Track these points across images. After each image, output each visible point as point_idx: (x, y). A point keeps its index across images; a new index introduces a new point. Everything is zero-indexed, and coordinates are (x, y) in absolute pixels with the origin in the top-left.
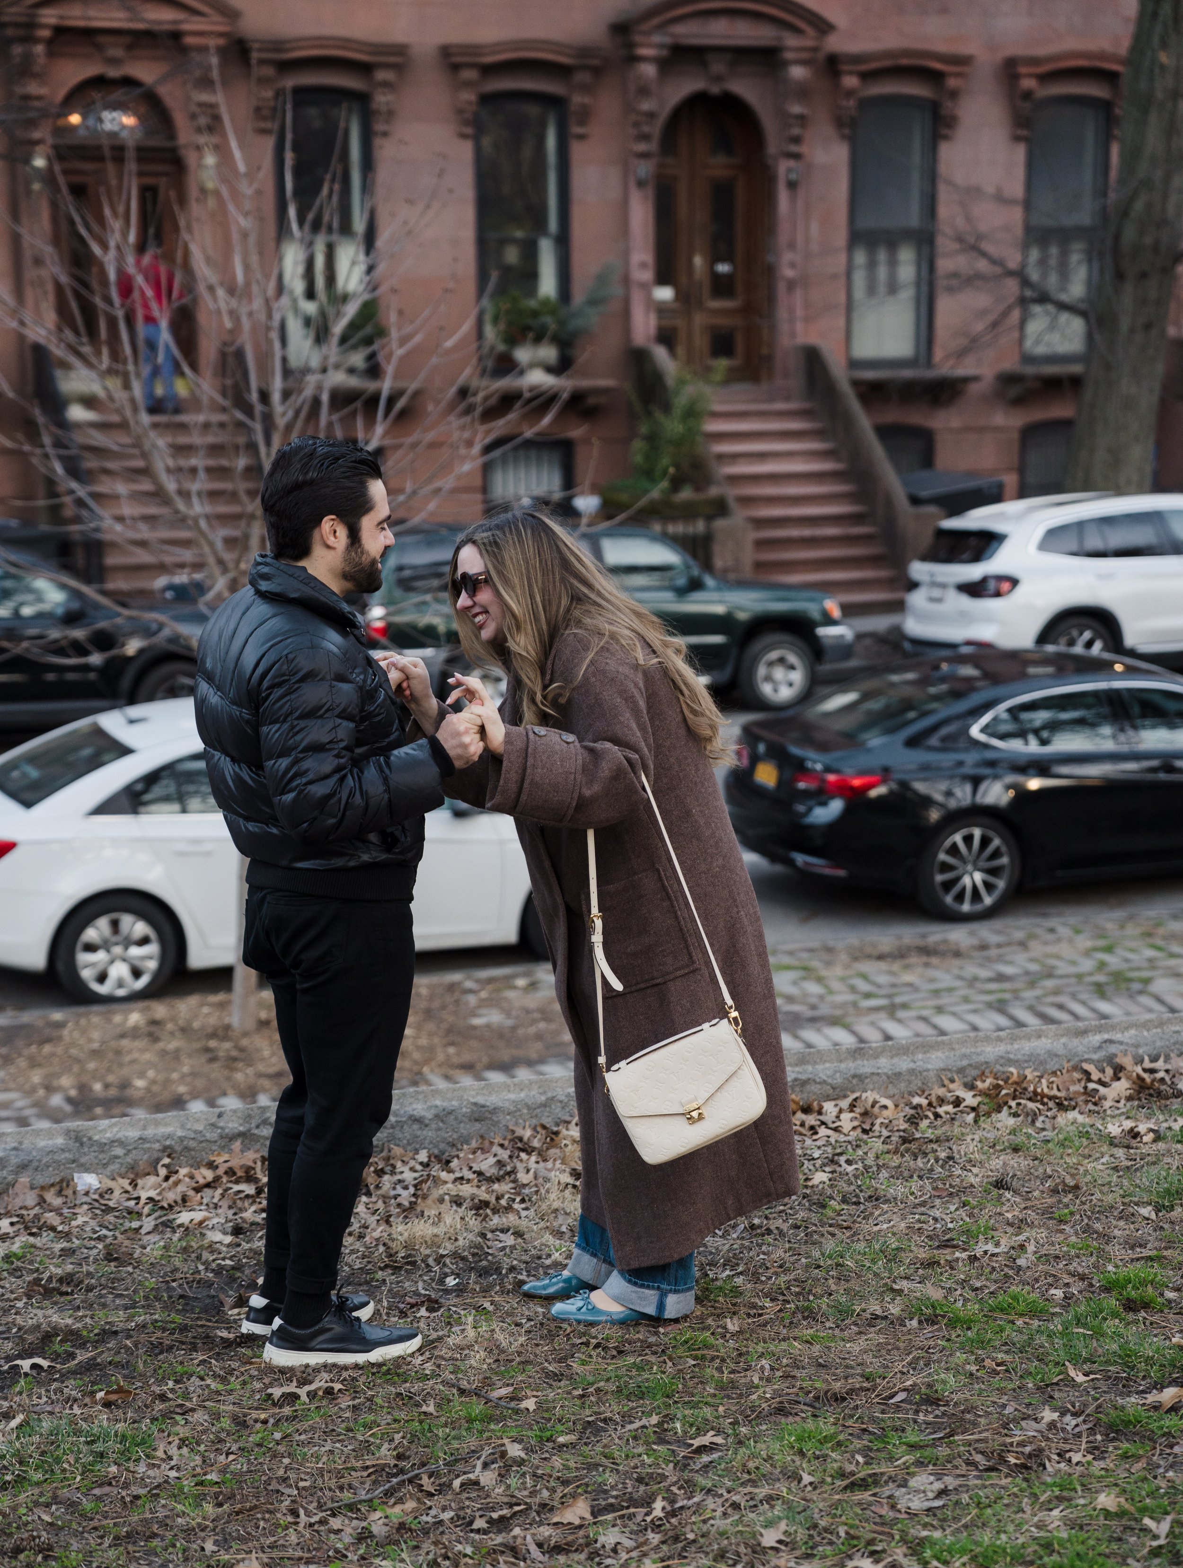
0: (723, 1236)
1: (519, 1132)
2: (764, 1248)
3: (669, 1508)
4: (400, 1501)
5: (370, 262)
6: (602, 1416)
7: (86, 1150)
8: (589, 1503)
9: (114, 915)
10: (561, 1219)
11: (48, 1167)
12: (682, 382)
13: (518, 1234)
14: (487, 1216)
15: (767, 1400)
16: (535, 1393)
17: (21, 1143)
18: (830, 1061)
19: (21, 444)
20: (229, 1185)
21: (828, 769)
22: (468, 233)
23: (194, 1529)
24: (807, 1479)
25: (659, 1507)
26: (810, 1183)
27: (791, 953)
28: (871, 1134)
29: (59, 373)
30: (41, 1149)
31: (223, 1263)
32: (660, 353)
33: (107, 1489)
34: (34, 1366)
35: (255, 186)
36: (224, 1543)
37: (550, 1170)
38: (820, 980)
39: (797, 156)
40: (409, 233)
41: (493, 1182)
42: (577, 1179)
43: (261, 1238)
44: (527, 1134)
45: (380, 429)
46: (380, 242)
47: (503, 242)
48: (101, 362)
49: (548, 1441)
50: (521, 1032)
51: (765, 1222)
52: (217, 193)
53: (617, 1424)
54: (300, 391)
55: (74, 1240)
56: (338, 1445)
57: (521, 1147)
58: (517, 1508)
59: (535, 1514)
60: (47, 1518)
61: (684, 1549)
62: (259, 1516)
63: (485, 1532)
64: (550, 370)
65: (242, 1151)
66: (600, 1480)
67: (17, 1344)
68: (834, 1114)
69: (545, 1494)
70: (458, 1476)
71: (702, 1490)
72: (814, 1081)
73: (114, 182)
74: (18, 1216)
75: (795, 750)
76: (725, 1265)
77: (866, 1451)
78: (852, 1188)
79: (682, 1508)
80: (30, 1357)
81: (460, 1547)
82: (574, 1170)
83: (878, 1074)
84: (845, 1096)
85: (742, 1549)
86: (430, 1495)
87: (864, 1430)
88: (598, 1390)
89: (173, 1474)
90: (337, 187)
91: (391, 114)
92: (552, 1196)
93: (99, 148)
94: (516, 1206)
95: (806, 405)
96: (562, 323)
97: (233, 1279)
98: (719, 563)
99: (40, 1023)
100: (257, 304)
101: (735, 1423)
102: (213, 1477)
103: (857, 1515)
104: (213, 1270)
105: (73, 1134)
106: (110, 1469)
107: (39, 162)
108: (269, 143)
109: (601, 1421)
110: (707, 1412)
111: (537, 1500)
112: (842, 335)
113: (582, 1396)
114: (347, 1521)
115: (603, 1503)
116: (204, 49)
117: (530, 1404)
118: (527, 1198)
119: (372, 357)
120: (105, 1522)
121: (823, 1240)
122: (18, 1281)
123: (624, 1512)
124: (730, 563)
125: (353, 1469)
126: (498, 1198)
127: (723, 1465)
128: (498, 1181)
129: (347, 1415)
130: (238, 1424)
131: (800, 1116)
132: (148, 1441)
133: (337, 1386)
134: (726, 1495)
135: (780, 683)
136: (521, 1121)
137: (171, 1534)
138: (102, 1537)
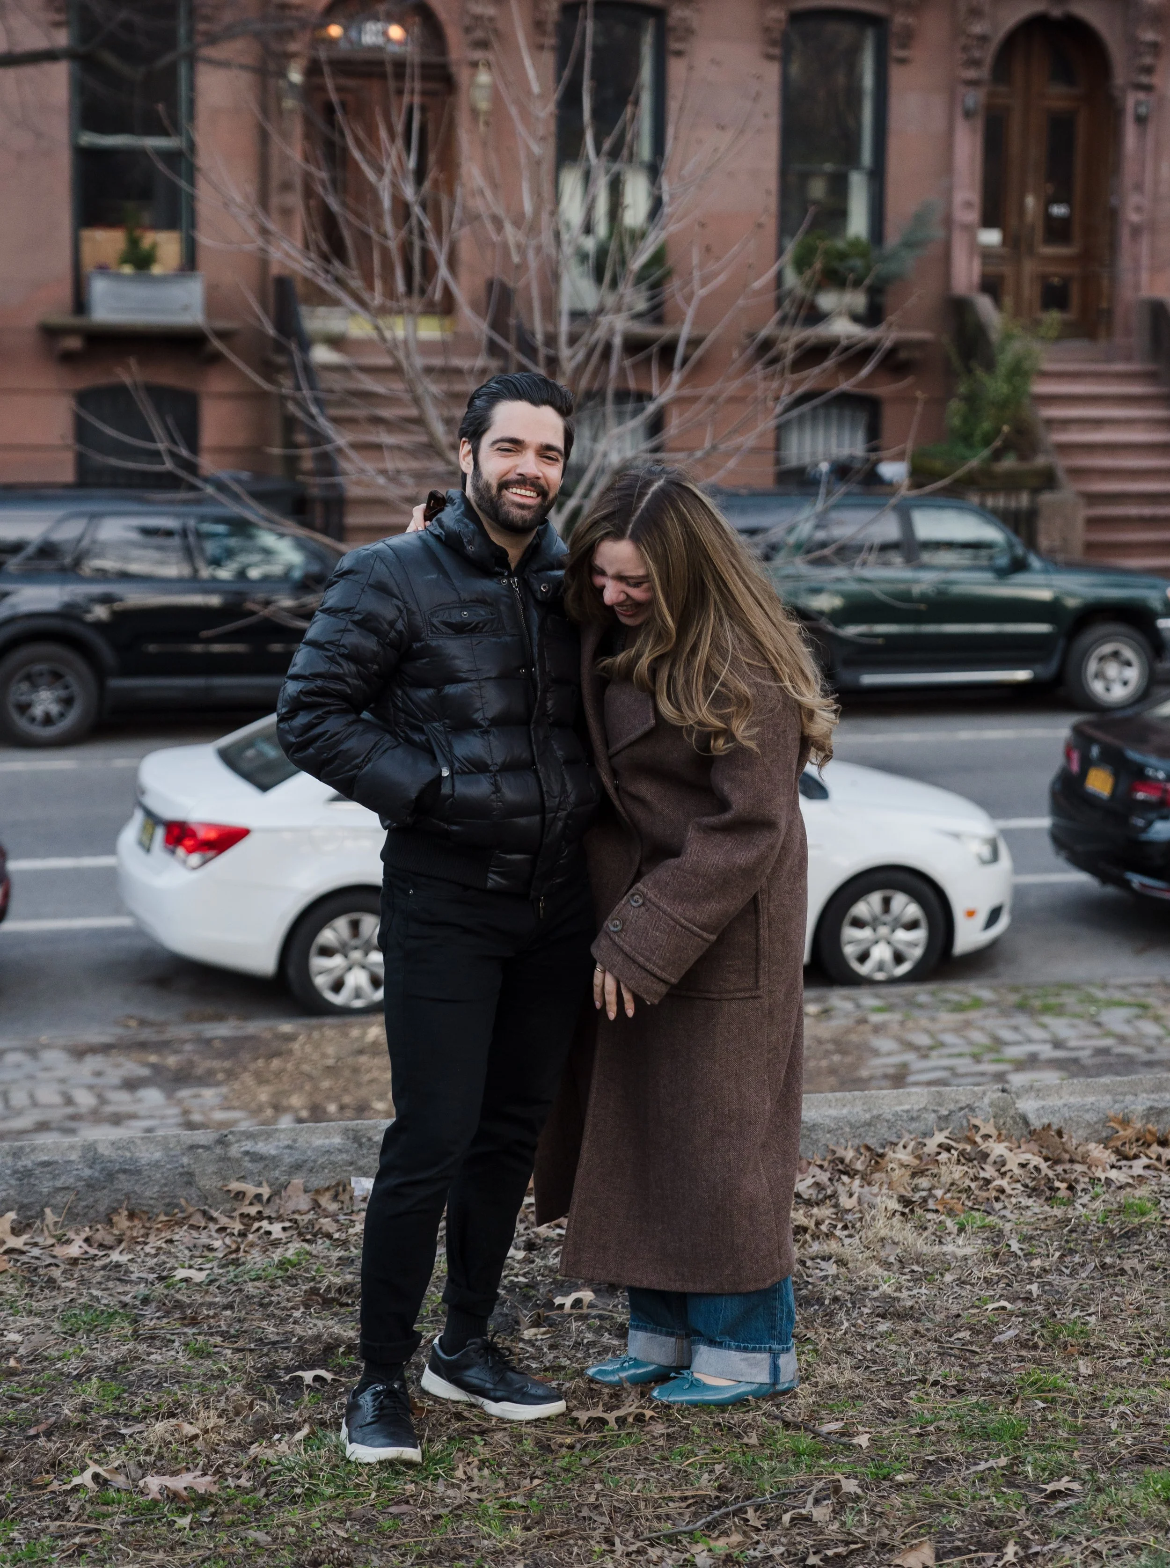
0: (1071, 1275)
1: (841, 1152)
2: (1117, 1289)
3: (1022, 1554)
4: (725, 1533)
6: (944, 1456)
7: (365, 1151)
8: (934, 1544)
9: (355, 916)
10: (888, 1248)
11: (324, 1168)
12: (1008, 337)
13: (841, 1262)
14: (806, 1242)
15: (1127, 1447)
16: (867, 1429)
17: (295, 1141)
22: (770, 164)
23: (502, 1552)
25: (1011, 1551)
27: (1123, 988)
29: (304, 310)
30: (316, 1149)
31: (516, 1280)
32: (984, 304)
33: (404, 1508)
34: (317, 1378)
37: (876, 1195)
38: (1157, 1019)
39: (1148, 88)
41: (812, 1206)
42: (905, 1207)
43: (556, 1255)
44: (849, 1155)
45: (676, 378)
47: (806, 175)
48: (374, 299)
49: (884, 1479)
51: (1118, 1262)
53: (961, 1464)
54: (590, 335)
55: (352, 1249)
56: (653, 1474)
57: (842, 1169)
58: (853, 1546)
59: (873, 1553)
60: (342, 1534)
62: (572, 1542)
64: (856, 318)
66: (944, 1522)
67: (298, 1355)
69: (885, 1533)
70: (786, 1511)
71: (1057, 1537)
74: (290, 1220)
75: (1133, 755)
76: (1073, 1305)
79: (1037, 1554)
80: (312, 1368)
82: (902, 1197)
86: (757, 1530)
88: (938, 1429)
89: (475, 1495)
91: (689, 32)
92: (880, 1223)
94: (838, 1233)
95: (1149, 367)
96: (870, 267)
97: (527, 1298)
98: (1044, 542)
99: (267, 1035)
101: (1093, 1469)
102: (518, 1500)
105: (351, 1135)
106: (406, 1487)
107: (295, 76)
109: (943, 1461)
110: (1062, 1456)
111: (876, 1538)
113: (920, 1435)
114: (667, 1553)
115: (949, 1546)
117: (863, 1440)
118: (850, 1225)
119: (655, 295)
120: (404, 1541)
122: (294, 1289)
123: (972, 1555)
124: (1057, 543)
125: (671, 1499)
126: (818, 1224)
127: (1081, 1511)
128: (818, 1204)
129: (661, 1443)
130: (542, 1448)
131: (1155, 1149)
132: (447, 1460)
133: (648, 1413)
134: (1085, 1543)
135: (1114, 681)
136: (842, 1141)
137: (477, 1555)
138: (403, 1555)
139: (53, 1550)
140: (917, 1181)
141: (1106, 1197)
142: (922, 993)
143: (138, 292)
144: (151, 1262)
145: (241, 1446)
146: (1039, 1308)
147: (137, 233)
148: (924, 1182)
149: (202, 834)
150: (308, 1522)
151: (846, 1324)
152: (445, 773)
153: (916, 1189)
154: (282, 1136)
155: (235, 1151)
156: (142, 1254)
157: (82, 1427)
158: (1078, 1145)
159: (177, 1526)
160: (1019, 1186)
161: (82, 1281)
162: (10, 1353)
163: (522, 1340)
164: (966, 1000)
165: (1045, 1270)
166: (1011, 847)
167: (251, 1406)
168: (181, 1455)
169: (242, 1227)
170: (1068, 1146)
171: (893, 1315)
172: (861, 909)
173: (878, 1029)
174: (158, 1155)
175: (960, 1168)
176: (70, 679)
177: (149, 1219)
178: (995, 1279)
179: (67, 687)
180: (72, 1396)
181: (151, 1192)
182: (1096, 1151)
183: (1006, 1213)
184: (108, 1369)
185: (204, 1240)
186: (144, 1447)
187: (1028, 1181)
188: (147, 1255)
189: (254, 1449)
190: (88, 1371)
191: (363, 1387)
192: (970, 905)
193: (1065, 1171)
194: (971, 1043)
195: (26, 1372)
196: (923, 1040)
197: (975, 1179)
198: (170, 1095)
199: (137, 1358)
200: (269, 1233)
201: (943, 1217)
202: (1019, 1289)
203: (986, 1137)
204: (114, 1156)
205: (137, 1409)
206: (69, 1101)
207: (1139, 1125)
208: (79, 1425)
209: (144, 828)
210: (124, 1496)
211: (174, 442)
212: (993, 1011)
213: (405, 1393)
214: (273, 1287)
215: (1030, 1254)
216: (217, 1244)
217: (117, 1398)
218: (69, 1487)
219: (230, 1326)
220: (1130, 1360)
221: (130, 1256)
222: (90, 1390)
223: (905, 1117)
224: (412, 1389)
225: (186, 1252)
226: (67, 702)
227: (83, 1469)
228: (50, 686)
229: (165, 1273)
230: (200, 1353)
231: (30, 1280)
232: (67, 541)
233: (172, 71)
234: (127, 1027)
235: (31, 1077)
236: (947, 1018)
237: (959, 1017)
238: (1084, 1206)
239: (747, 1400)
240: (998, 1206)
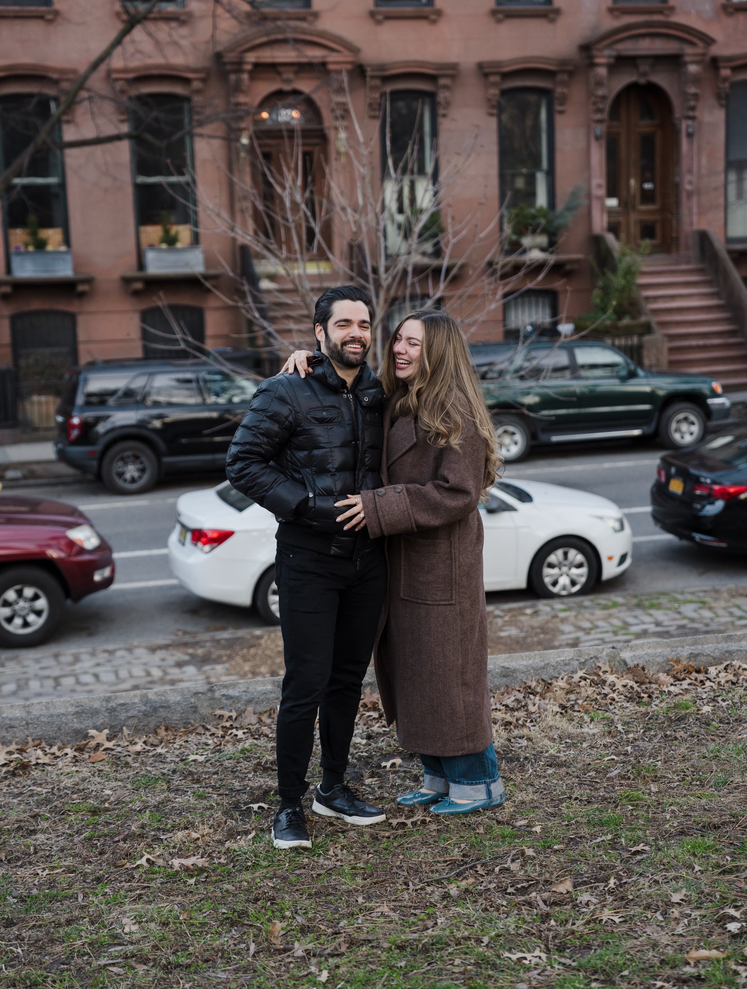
0: (649, 741)
1: (529, 683)
2: (673, 747)
3: (618, 883)
4: (465, 878)
5: (436, 189)
6: (579, 835)
8: (573, 880)
10: (554, 731)
11: (263, 702)
12: (624, 255)
13: (529, 739)
14: (511, 729)
15: (674, 827)
16: (540, 823)
17: (248, 688)
18: (712, 643)
19: (237, 302)
20: (364, 712)
21: (714, 482)
22: (494, 172)
23: (351, 891)
24: (697, 868)
25: (612, 882)
26: (700, 712)
27: (693, 593)
28: (737, 685)
29: (255, 262)
30: (259, 692)
31: (362, 754)
32: (610, 238)
33: (303, 871)
34: (260, 808)
35: (369, 149)
36: (368, 898)
37: (547, 704)
39: (693, 118)
40: (458, 171)
41: (515, 711)
42: (563, 709)
44: (534, 684)
45: (442, 286)
46: (442, 177)
47: (514, 176)
48: (282, 254)
49: (548, 848)
50: (529, 640)
51: (674, 733)
52: (347, 154)
53: (588, 839)
54: (396, 266)
56: (430, 850)
57: (530, 691)
58: (531, 882)
59: (542, 886)
60: (271, 885)
61: (627, 904)
62: (387, 885)
63: (513, 894)
64: (543, 250)
65: (371, 694)
66: (578, 868)
67: (250, 796)
68: (715, 674)
69: (548, 875)
70: (497, 866)
71: (637, 874)
72: (703, 654)
73: (288, 150)
74: (247, 729)
75: (693, 471)
76: (650, 756)
77: (732, 855)
78: (726, 715)
79: (626, 883)
80: (257, 802)
81: (499, 901)
82: (561, 704)
83: (741, 651)
84: (721, 663)
85: (660, 903)
86: (482, 876)
87: (732, 844)
88: (577, 822)
89: (339, 863)
90: (416, 147)
91: (448, 104)
92: (549, 719)
93: (280, 131)
94: (528, 724)
95: (700, 266)
96: (549, 222)
97: (367, 763)
98: (646, 362)
99: (248, 637)
100: (371, 216)
101: (656, 839)
102: (361, 865)
103: (727, 887)
104: (356, 758)
105: (276, 683)
106: (304, 860)
107: (245, 141)
108: (377, 124)
109: (579, 838)
110: (640, 833)
111: (543, 878)
112: (722, 222)
113: (567, 825)
114: (436, 889)
115: (581, 881)
116: (339, 72)
117: (538, 829)
118: (534, 720)
119: (437, 244)
120: (302, 887)
121: (708, 744)
122: (249, 763)
123: (592, 885)
124: (654, 362)
125: (439, 862)
126: (517, 720)
127: (649, 861)
128: (517, 710)
129: (434, 834)
130: (373, 839)
131: (694, 675)
132: (325, 846)
133: (428, 819)
134: (650, 877)
135: (685, 433)
136: (530, 677)
137: (339, 893)
138: (302, 894)
139: (126, 897)
140: (568, 696)
141: (668, 700)
142: (586, 601)
143: (170, 257)
144: (177, 752)
145: (221, 842)
146: (632, 759)
147: (168, 226)
148: (573, 697)
149: (210, 535)
150: (253, 879)
151: (531, 771)
152: (311, 495)
153: (569, 700)
154: (241, 686)
155: (217, 694)
156: (172, 748)
157: (141, 836)
158: (653, 675)
159: (188, 883)
160: (622, 697)
161: (143, 763)
162: (106, 800)
163: (365, 785)
164: (609, 603)
165: (635, 739)
166: (630, 522)
167: (226, 822)
168: (191, 848)
169: (223, 733)
170: (648, 675)
171: (555, 765)
172: (553, 558)
173: (563, 620)
174: (179, 698)
175: (591, 688)
176: (143, 459)
177: (176, 730)
178: (609, 745)
179: (142, 463)
180: (137, 820)
181: (176, 717)
182: (663, 677)
183: (616, 711)
184: (155, 807)
185: (203, 740)
186: (172, 845)
187: (627, 694)
188: (175, 749)
189: (227, 844)
190: (145, 808)
191: (281, 811)
192: (610, 554)
193: (646, 688)
194: (612, 625)
195: (113, 809)
196: (587, 625)
197: (599, 694)
198: (199, 669)
199: (169, 801)
200: (236, 735)
201: (582, 714)
202: (621, 749)
203: (604, 672)
204: (157, 699)
205: (169, 826)
206: (149, 674)
207: (685, 663)
208: (140, 835)
209: (181, 534)
210: (162, 870)
211: (185, 334)
212: (624, 608)
213: (303, 813)
214: (238, 763)
215: (628, 731)
216: (210, 742)
217: (159, 821)
218: (134, 866)
219: (216, 783)
220: (678, 783)
221: (167, 750)
222: (146, 817)
223: (562, 664)
224: (307, 812)
225: (195, 747)
226: (142, 471)
227: (142, 857)
228: (133, 463)
229: (184, 758)
230: (201, 797)
231: (116, 764)
232: (140, 388)
233: (182, 141)
234: (177, 635)
235: (129, 663)
236: (599, 613)
237: (606, 612)
238: (656, 705)
239: (479, 811)
240: (611, 707)
